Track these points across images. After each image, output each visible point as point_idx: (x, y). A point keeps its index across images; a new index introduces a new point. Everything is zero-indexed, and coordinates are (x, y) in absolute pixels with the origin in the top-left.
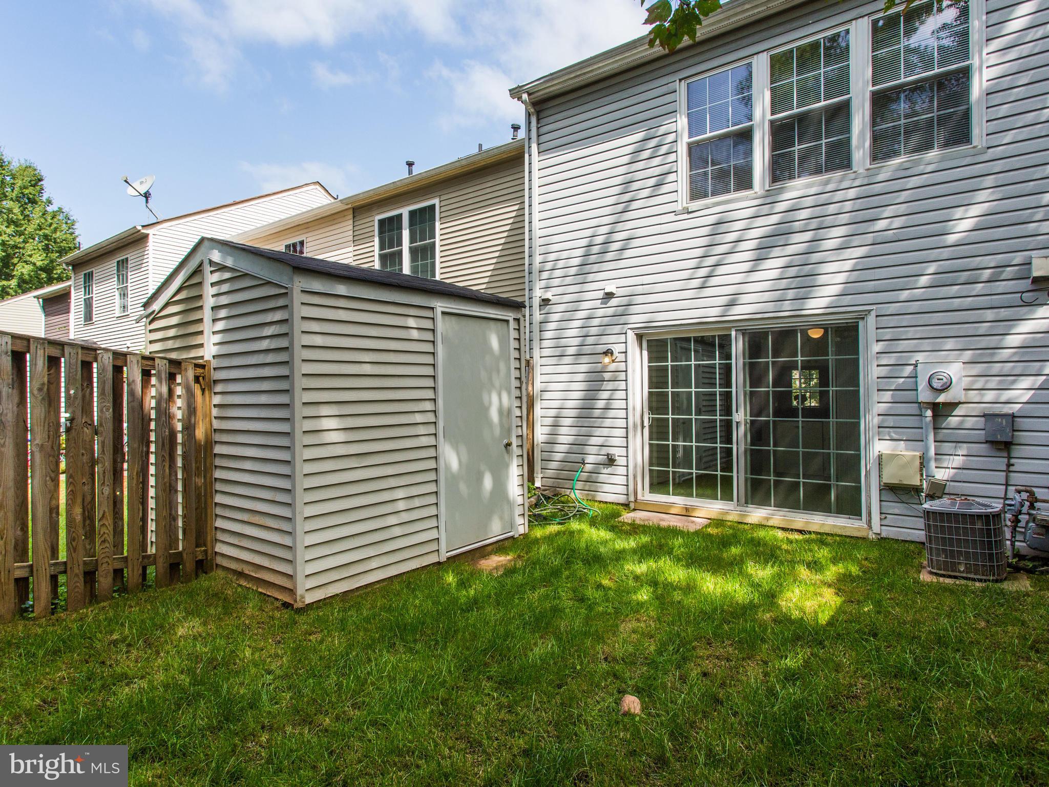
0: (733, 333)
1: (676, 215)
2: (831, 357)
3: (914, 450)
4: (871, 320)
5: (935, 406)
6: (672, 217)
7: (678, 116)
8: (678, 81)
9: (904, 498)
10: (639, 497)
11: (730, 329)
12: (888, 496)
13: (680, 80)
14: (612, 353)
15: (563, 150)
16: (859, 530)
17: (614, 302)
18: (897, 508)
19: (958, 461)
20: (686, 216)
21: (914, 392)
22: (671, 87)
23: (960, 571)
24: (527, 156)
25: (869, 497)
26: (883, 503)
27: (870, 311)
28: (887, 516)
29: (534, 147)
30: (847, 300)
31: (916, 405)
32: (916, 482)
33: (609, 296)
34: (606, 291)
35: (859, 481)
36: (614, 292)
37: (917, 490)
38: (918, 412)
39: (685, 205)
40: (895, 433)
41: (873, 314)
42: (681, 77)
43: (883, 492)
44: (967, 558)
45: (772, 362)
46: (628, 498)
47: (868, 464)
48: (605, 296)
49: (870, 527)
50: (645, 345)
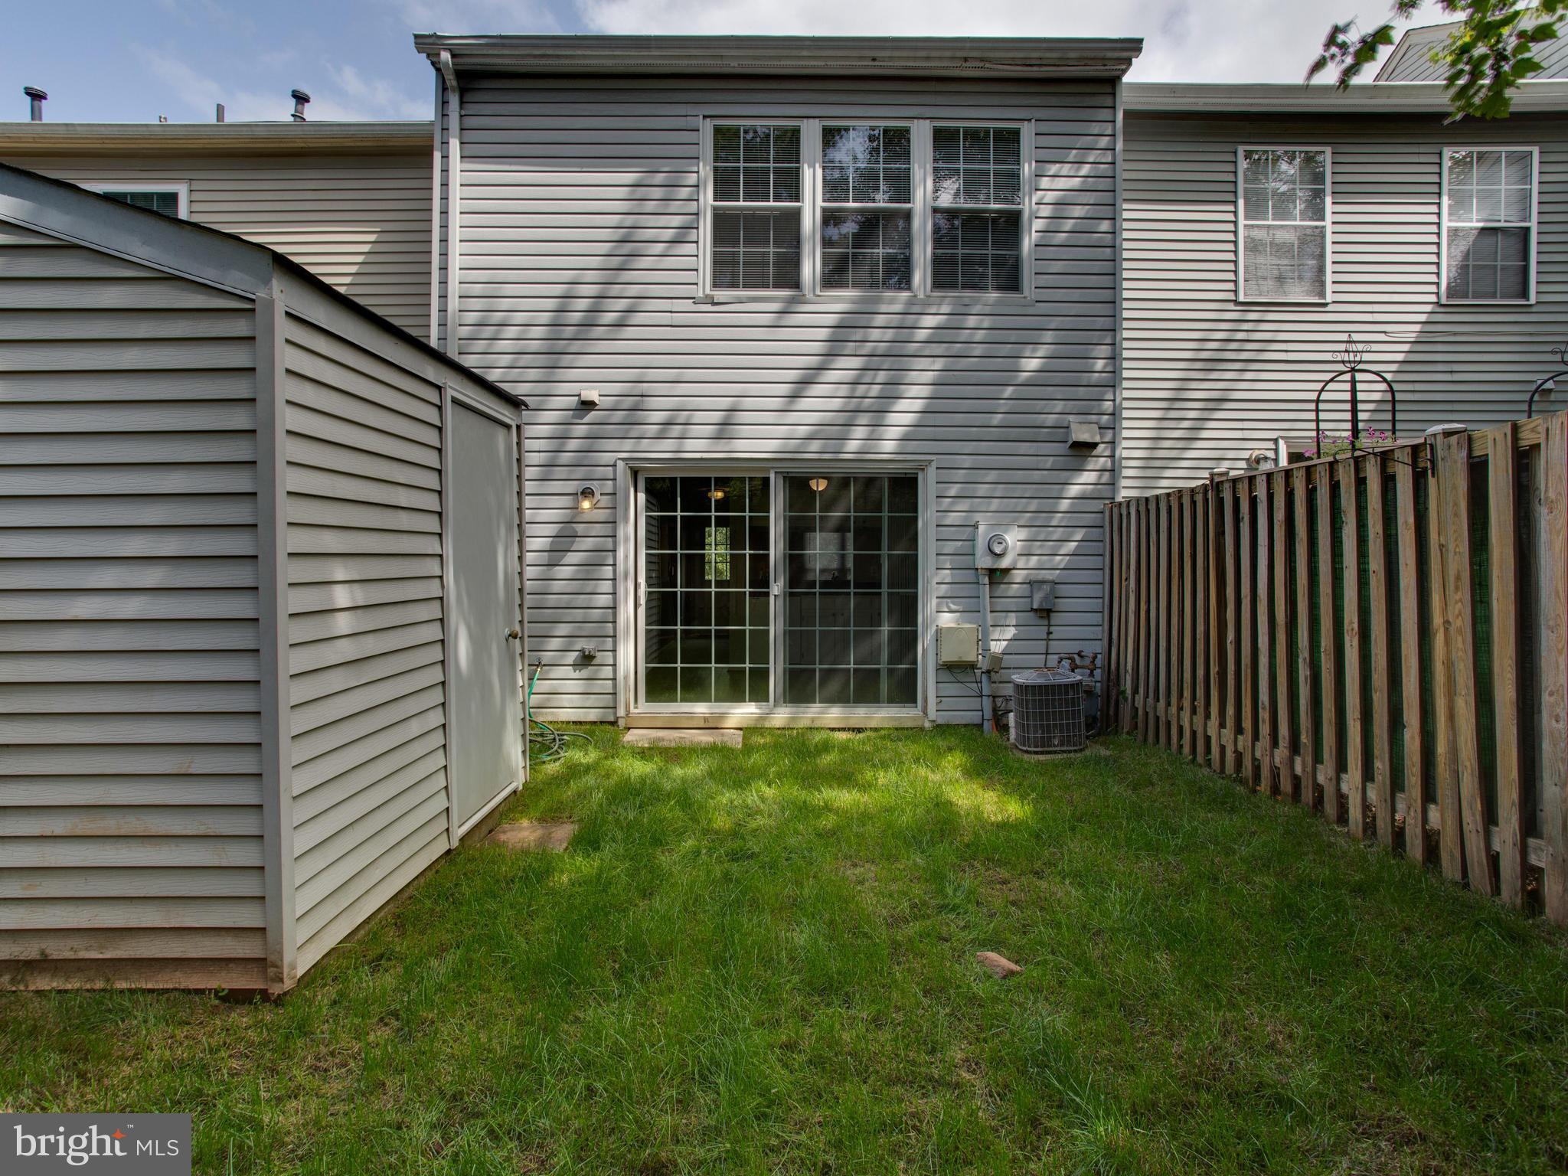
0: (772, 476)
1: (694, 303)
2: (885, 514)
3: (970, 623)
4: (932, 471)
5: (992, 572)
6: (688, 305)
7: (701, 164)
8: (701, 117)
9: (960, 677)
10: (632, 709)
11: (768, 470)
12: (945, 676)
13: (705, 117)
14: (592, 493)
15: (511, 164)
16: (914, 719)
17: (592, 416)
18: (951, 689)
19: (1011, 632)
20: (709, 308)
21: (971, 557)
22: (691, 122)
23: (1055, 746)
24: (437, 156)
25: (925, 679)
26: (940, 685)
27: (931, 461)
28: (942, 699)
29: (454, 145)
30: (912, 446)
31: (973, 571)
32: (971, 657)
33: (587, 405)
34: (583, 399)
35: (915, 662)
36: (597, 402)
37: (972, 666)
38: (974, 580)
39: (708, 291)
40: (954, 604)
41: (934, 465)
42: (707, 114)
43: (940, 671)
44: (1061, 731)
45: (820, 516)
46: (615, 713)
47: (925, 642)
48: (579, 407)
49: (925, 713)
50: (641, 484)
